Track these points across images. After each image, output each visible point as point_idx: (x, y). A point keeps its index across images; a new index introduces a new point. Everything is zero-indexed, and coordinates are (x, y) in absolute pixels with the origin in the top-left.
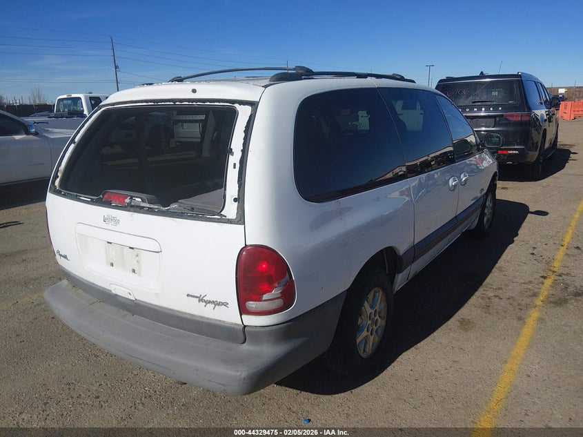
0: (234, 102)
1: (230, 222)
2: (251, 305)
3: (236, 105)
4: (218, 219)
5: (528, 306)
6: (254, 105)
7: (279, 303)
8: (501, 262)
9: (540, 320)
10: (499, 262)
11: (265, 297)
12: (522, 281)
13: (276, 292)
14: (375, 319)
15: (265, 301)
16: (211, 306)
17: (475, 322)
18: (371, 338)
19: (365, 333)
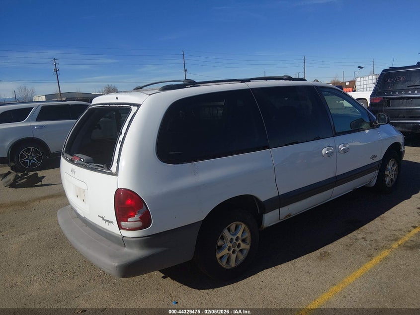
0: (131, 104)
1: (112, 174)
2: (123, 223)
3: (132, 106)
4: (108, 172)
5: (384, 248)
6: (138, 106)
7: (139, 224)
8: (387, 214)
9: (386, 258)
10: (385, 213)
11: (129, 220)
12: (393, 229)
13: (137, 217)
14: (238, 243)
15: (129, 222)
16: (107, 223)
17: (333, 255)
18: (234, 257)
19: (225, 252)
